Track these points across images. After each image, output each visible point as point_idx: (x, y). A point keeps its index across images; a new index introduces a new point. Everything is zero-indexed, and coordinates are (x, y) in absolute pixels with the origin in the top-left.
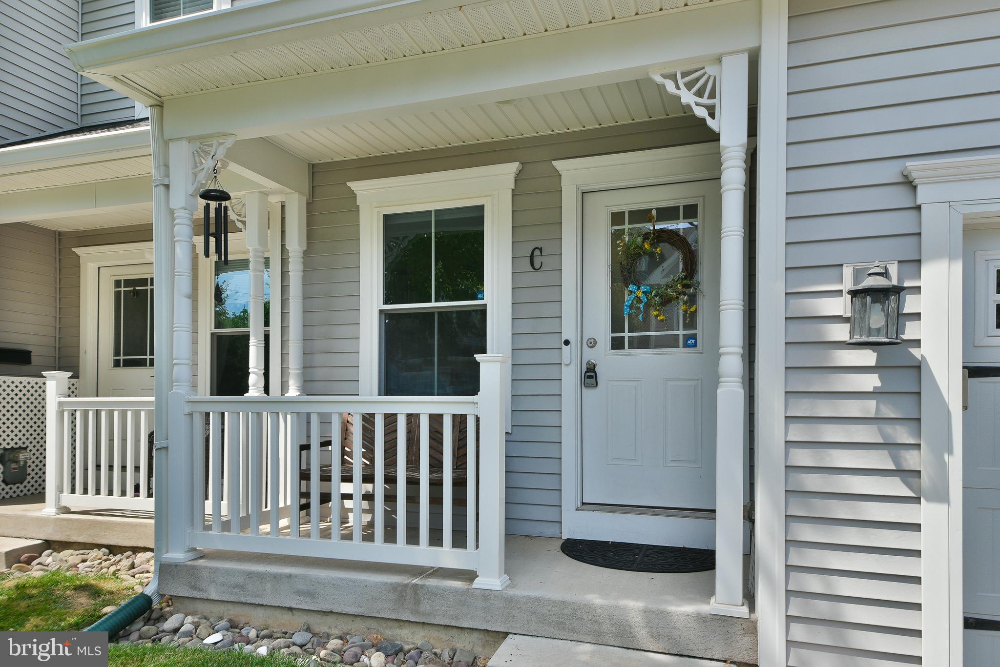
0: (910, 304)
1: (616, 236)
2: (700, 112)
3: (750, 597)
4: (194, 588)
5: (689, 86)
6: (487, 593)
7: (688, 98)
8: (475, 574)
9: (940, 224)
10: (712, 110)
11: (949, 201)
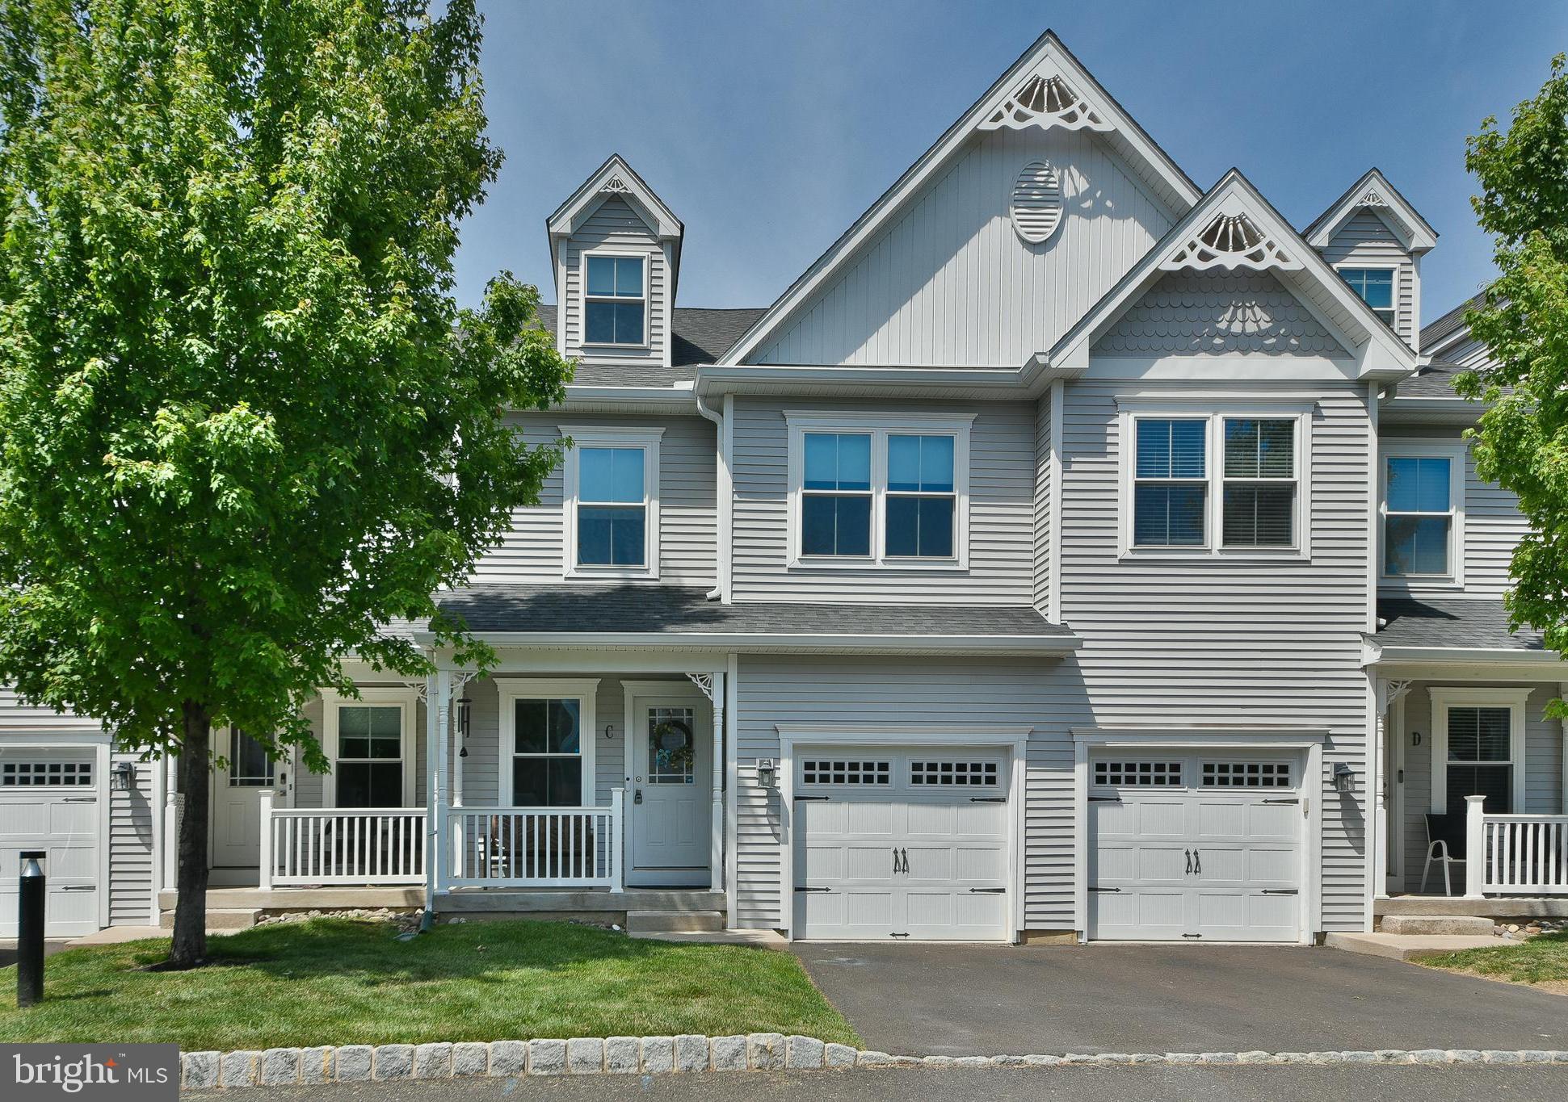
0: (777, 774)
1: (652, 722)
2: (706, 692)
3: (724, 887)
4: (457, 906)
5: (702, 680)
6: (617, 895)
7: (701, 685)
8: (610, 888)
9: (786, 745)
10: (710, 691)
11: (789, 737)
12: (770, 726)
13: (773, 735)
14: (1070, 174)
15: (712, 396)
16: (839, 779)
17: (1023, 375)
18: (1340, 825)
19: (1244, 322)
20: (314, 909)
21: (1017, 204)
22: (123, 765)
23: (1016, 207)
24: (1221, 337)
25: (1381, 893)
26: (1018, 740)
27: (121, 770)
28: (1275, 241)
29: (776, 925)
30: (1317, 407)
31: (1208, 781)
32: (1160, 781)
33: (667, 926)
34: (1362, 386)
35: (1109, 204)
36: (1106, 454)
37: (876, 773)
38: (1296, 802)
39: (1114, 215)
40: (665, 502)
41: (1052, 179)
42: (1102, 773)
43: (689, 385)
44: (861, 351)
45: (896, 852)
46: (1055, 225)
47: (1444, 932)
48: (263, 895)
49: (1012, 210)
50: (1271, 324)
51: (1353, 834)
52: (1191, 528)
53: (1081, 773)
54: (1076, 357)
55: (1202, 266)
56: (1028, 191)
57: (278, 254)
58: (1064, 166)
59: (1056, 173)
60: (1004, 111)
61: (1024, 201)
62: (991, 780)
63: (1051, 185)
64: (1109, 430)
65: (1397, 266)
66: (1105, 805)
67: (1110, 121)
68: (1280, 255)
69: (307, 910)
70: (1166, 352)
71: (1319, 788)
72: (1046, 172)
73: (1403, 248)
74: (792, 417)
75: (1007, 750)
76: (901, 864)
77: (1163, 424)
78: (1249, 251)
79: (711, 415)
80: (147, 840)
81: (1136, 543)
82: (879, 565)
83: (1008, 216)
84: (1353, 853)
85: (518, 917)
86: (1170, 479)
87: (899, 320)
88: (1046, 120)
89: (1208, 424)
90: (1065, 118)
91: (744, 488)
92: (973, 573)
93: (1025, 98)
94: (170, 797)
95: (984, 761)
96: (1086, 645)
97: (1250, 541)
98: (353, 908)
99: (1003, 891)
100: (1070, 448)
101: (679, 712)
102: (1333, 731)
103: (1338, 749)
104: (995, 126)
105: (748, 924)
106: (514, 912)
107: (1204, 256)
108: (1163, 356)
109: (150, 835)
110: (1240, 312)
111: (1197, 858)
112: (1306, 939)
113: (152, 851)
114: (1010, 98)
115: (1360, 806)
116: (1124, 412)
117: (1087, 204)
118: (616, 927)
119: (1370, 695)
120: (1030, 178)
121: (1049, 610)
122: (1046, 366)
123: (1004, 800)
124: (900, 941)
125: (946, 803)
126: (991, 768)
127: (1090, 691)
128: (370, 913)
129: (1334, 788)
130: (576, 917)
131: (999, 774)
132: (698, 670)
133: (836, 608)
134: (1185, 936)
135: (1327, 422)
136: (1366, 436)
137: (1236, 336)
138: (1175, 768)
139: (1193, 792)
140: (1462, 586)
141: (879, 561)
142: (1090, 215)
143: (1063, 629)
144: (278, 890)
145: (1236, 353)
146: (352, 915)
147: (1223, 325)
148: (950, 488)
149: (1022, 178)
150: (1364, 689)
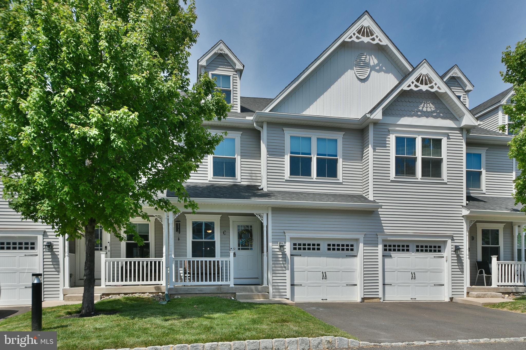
0: (285, 247)
1: (239, 229)
2: (260, 219)
3: (268, 284)
4: (177, 292)
5: (259, 216)
6: (232, 287)
7: (259, 217)
8: (230, 285)
9: (288, 238)
10: (262, 219)
11: (289, 235)
12: (282, 231)
13: (283, 234)
14: (372, 58)
15: (259, 122)
16: (304, 249)
17: (361, 120)
18: (456, 264)
19: (427, 108)
20: (122, 293)
21: (356, 66)
22: (48, 243)
23: (356, 67)
24: (420, 112)
25: (468, 285)
26: (361, 237)
27: (48, 244)
28: (437, 83)
29: (285, 297)
30: (448, 135)
31: (418, 251)
32: (403, 250)
33: (251, 298)
34: (461, 129)
35: (384, 68)
36: (386, 147)
37: (316, 247)
38: (443, 257)
39: (386, 72)
40: (242, 156)
41: (366, 59)
42: (386, 248)
43: (251, 118)
44: (308, 110)
45: (323, 273)
46: (368, 74)
47: (488, 297)
48: (103, 289)
49: (355, 68)
50: (435, 109)
51: (460, 267)
52: (411, 171)
53: (380, 247)
54: (378, 115)
55: (416, 89)
56: (360, 62)
57: (134, 53)
58: (370, 55)
59: (368, 57)
60: (353, 35)
61: (358, 65)
62: (352, 250)
63: (366, 61)
64: (387, 139)
65: (462, 95)
66: (387, 258)
67: (385, 42)
68: (438, 87)
69: (119, 294)
70: (404, 116)
71: (450, 253)
72: (365, 57)
73: (464, 90)
74: (285, 130)
75: (357, 240)
76: (324, 277)
77: (403, 138)
78: (429, 85)
79: (259, 128)
80: (58, 270)
81: (396, 175)
82: (314, 180)
83: (353, 70)
84: (460, 273)
85: (198, 295)
86: (406, 156)
87: (320, 101)
88: (366, 39)
89: (417, 139)
90: (371, 39)
91: (271, 153)
92: (344, 183)
93: (359, 32)
94: (66, 254)
95: (350, 243)
96: (383, 207)
97: (429, 176)
98: (136, 293)
99: (356, 285)
100: (375, 145)
101: (247, 226)
102: (455, 235)
103: (456, 241)
104: (350, 40)
105: (278, 296)
106: (196, 294)
107: (416, 86)
108: (403, 117)
109: (59, 268)
110: (426, 104)
111: (415, 275)
112: (447, 300)
113: (60, 274)
114: (355, 32)
115: (462, 258)
116: (391, 134)
117: (377, 68)
118: (233, 298)
119: (465, 224)
120: (359, 58)
121: (369, 196)
122: (369, 118)
123: (356, 256)
124: (325, 301)
125: (338, 257)
126: (352, 246)
127: (382, 222)
128: (143, 294)
129: (455, 253)
130: (218, 295)
131: (355, 248)
132: (258, 212)
133: (301, 193)
134: (411, 299)
135: (451, 140)
136: (462, 145)
137: (424, 112)
138: (408, 246)
139: (413, 254)
140: (485, 192)
141: (314, 178)
142: (378, 71)
143: (374, 202)
144: (108, 287)
145: (425, 117)
146: (137, 295)
147: (421, 108)
148: (336, 156)
149: (358, 58)
150: (463, 223)
